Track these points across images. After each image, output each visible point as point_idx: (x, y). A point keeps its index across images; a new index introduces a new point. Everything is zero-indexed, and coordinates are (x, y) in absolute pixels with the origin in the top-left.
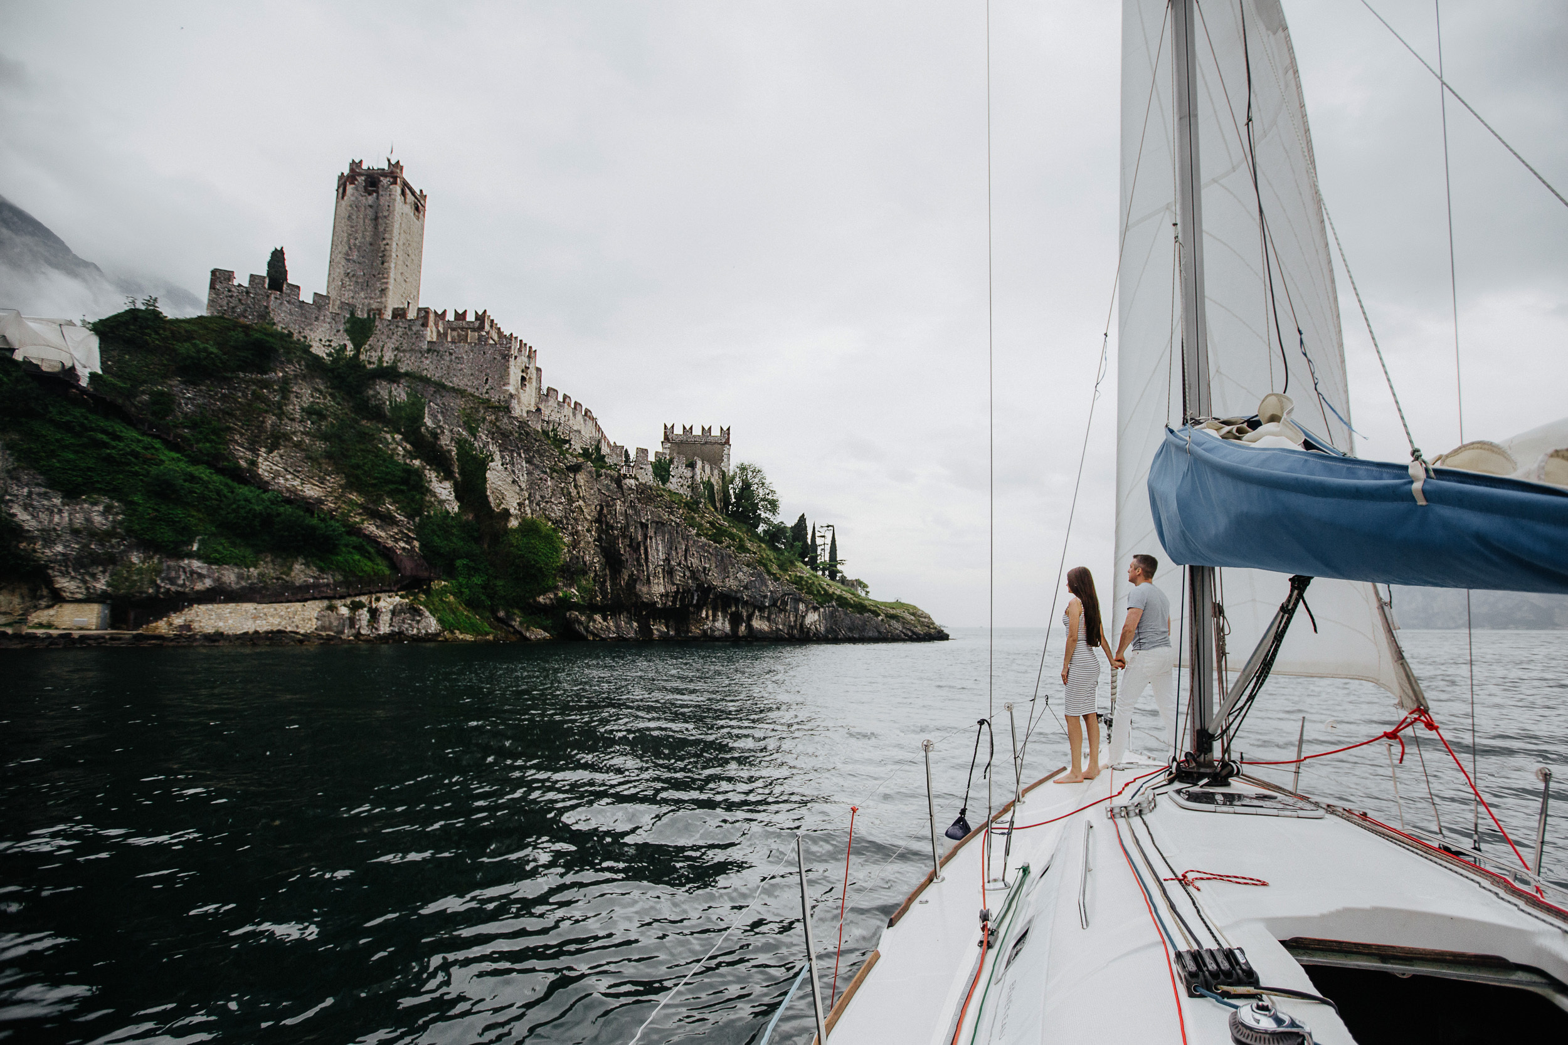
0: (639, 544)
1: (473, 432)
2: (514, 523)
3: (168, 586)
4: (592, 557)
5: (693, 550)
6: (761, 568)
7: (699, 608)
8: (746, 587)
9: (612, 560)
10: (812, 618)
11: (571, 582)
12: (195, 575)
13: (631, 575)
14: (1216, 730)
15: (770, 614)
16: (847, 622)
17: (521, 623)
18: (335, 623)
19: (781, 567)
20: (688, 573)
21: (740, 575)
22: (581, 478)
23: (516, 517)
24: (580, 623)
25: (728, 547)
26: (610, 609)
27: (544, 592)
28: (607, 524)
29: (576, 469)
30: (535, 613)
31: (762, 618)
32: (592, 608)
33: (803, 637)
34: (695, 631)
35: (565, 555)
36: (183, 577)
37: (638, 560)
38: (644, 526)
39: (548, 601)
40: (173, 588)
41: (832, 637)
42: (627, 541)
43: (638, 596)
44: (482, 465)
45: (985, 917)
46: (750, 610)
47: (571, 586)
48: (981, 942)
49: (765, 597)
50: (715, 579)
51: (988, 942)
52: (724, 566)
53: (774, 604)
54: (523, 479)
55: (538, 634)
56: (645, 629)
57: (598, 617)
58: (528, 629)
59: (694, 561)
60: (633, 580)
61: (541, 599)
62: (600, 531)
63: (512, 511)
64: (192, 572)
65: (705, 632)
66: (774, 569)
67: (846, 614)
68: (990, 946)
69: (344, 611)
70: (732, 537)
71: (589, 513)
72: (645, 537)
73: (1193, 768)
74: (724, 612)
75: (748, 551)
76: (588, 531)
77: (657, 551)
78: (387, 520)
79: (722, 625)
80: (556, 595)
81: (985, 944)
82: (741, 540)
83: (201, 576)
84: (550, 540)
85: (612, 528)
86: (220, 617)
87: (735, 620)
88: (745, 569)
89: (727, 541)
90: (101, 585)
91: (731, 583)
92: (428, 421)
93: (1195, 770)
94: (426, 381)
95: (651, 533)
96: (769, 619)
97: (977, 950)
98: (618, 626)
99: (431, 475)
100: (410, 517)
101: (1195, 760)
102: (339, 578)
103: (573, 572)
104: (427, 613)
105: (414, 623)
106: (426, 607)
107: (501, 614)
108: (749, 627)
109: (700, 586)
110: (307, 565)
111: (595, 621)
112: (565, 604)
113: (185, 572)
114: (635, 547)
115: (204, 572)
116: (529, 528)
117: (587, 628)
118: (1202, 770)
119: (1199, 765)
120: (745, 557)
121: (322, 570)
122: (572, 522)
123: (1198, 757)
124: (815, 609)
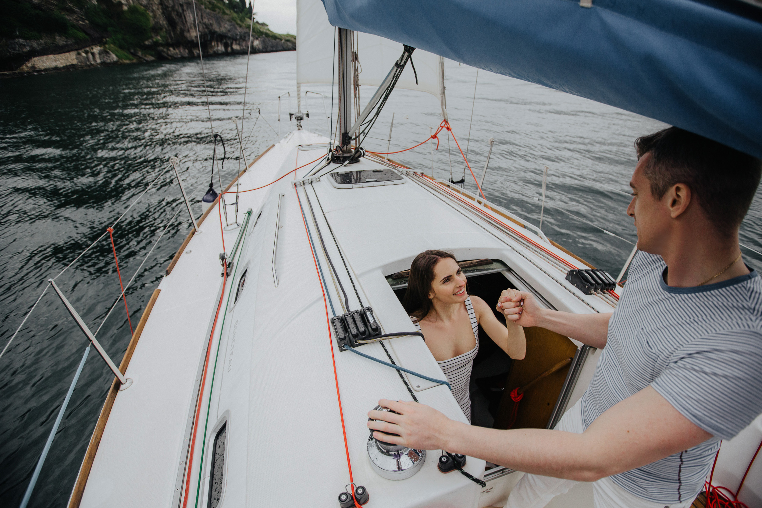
0: (181, 14)
2: (126, 8)
3: (13, 51)
4: (163, 22)
5: (204, 15)
6: (234, 22)
7: (211, 42)
8: (229, 31)
9: (172, 23)
10: (256, 43)
11: (157, 34)
13: (181, 29)
14: (352, 135)
15: (240, 42)
16: (270, 44)
17: (142, 54)
18: (83, 60)
19: (241, 20)
20: (205, 26)
21: (226, 26)
23: (126, 5)
24: (164, 52)
25: (219, 13)
26: (176, 45)
27: (147, 39)
28: (165, 5)
30: (146, 49)
31: (236, 44)
32: (168, 45)
33: (255, 51)
34: (211, 52)
35: (152, 22)
36: (17, 47)
37: (182, 21)
38: (182, 5)
39: (149, 43)
40: (15, 52)
41: (265, 50)
42: (175, 13)
43: (186, 38)
45: (223, 258)
46: (232, 41)
47: (157, 35)
48: (223, 274)
49: (237, 35)
50: (216, 28)
51: (227, 273)
52: (219, 21)
53: (241, 38)
55: (150, 58)
56: (191, 52)
57: (171, 49)
58: (145, 56)
59: (206, 20)
60: (182, 31)
61: (147, 43)
62: (162, 9)
63: (123, 2)
64: (21, 44)
65: (214, 52)
66: (239, 22)
67: (269, 40)
68: (228, 275)
69: (84, 54)
70: (219, 8)
72: (183, 10)
73: (340, 154)
74: (221, 42)
75: (227, 14)
76: (158, 9)
77: (189, 17)
78: (71, 11)
79: (221, 48)
80: (152, 40)
81: (225, 274)
82: (223, 9)
83: (24, 46)
84: (144, 15)
85: (168, 7)
86: (43, 62)
87: (226, 46)
88: (228, 23)
89: (217, 10)
91: (223, 29)
93: (341, 156)
95: (185, 8)
96: (239, 44)
97: (221, 279)
98: (180, 52)
100: (81, 9)
101: (341, 150)
102: (74, 41)
103: (157, 29)
104: (111, 53)
105: (108, 58)
106: (110, 50)
107: (132, 51)
108: (232, 48)
109: (210, 32)
110: (60, 36)
111: (170, 50)
112: (156, 44)
113: (18, 45)
114: (180, 15)
115: (25, 44)
116: (133, 10)
117: (168, 54)
118: (345, 155)
119: (343, 152)
120: (226, 17)
121: (67, 38)
122: (151, 5)
123: (343, 147)
124: (257, 39)
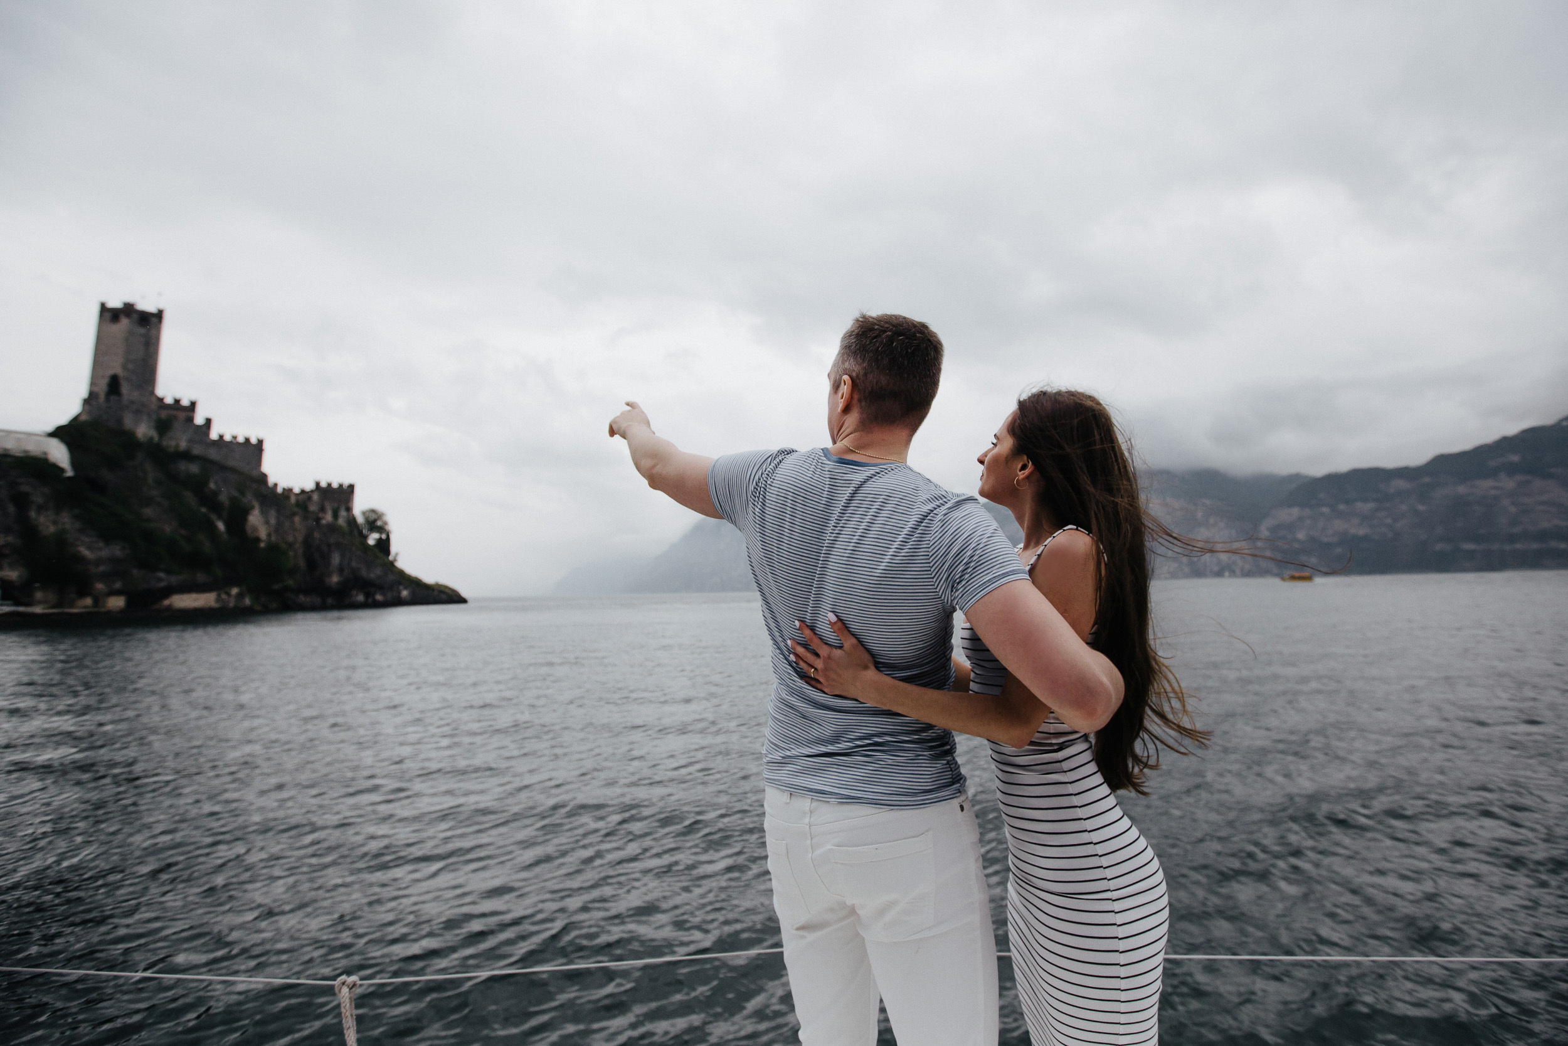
0: (326, 555)
1: (242, 493)
2: (262, 545)
4: (302, 563)
7: (352, 589)
8: (379, 578)
9: (312, 564)
10: (404, 593)
11: (291, 577)
12: (160, 580)
13: (321, 573)
15: (383, 592)
20: (350, 571)
21: (378, 571)
22: (297, 519)
23: (265, 541)
24: (292, 598)
25: (371, 557)
26: (308, 591)
28: (310, 545)
29: (294, 514)
31: (379, 593)
32: (299, 591)
33: (398, 602)
34: (346, 601)
35: (289, 562)
37: (325, 564)
38: (329, 545)
41: (411, 602)
42: (320, 554)
43: (323, 584)
44: (245, 512)
46: (372, 590)
47: (292, 579)
49: (386, 582)
50: (364, 573)
52: (369, 566)
54: (273, 521)
56: (323, 602)
57: (301, 595)
59: (354, 564)
60: (322, 575)
62: (306, 549)
63: (262, 538)
65: (350, 600)
67: (420, 591)
71: (300, 538)
72: (330, 551)
74: (362, 591)
76: (301, 549)
77: (336, 559)
79: (361, 598)
84: (283, 554)
85: (312, 546)
87: (366, 595)
90: (118, 585)
91: (372, 576)
92: (212, 485)
94: (212, 462)
95: (333, 549)
99: (213, 517)
103: (292, 571)
108: (374, 598)
110: (201, 573)
111: (299, 597)
112: (286, 589)
114: (324, 557)
116: (272, 548)
121: (207, 574)
122: (293, 544)
124: (404, 588)
